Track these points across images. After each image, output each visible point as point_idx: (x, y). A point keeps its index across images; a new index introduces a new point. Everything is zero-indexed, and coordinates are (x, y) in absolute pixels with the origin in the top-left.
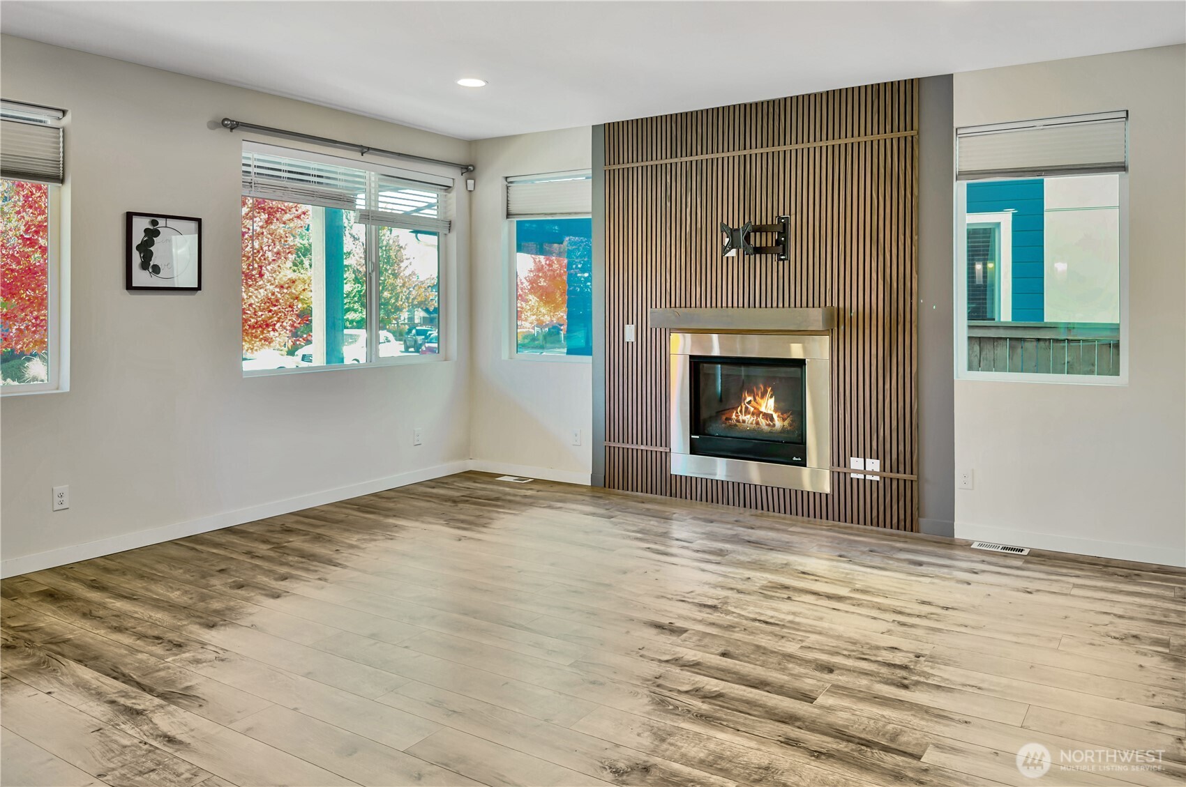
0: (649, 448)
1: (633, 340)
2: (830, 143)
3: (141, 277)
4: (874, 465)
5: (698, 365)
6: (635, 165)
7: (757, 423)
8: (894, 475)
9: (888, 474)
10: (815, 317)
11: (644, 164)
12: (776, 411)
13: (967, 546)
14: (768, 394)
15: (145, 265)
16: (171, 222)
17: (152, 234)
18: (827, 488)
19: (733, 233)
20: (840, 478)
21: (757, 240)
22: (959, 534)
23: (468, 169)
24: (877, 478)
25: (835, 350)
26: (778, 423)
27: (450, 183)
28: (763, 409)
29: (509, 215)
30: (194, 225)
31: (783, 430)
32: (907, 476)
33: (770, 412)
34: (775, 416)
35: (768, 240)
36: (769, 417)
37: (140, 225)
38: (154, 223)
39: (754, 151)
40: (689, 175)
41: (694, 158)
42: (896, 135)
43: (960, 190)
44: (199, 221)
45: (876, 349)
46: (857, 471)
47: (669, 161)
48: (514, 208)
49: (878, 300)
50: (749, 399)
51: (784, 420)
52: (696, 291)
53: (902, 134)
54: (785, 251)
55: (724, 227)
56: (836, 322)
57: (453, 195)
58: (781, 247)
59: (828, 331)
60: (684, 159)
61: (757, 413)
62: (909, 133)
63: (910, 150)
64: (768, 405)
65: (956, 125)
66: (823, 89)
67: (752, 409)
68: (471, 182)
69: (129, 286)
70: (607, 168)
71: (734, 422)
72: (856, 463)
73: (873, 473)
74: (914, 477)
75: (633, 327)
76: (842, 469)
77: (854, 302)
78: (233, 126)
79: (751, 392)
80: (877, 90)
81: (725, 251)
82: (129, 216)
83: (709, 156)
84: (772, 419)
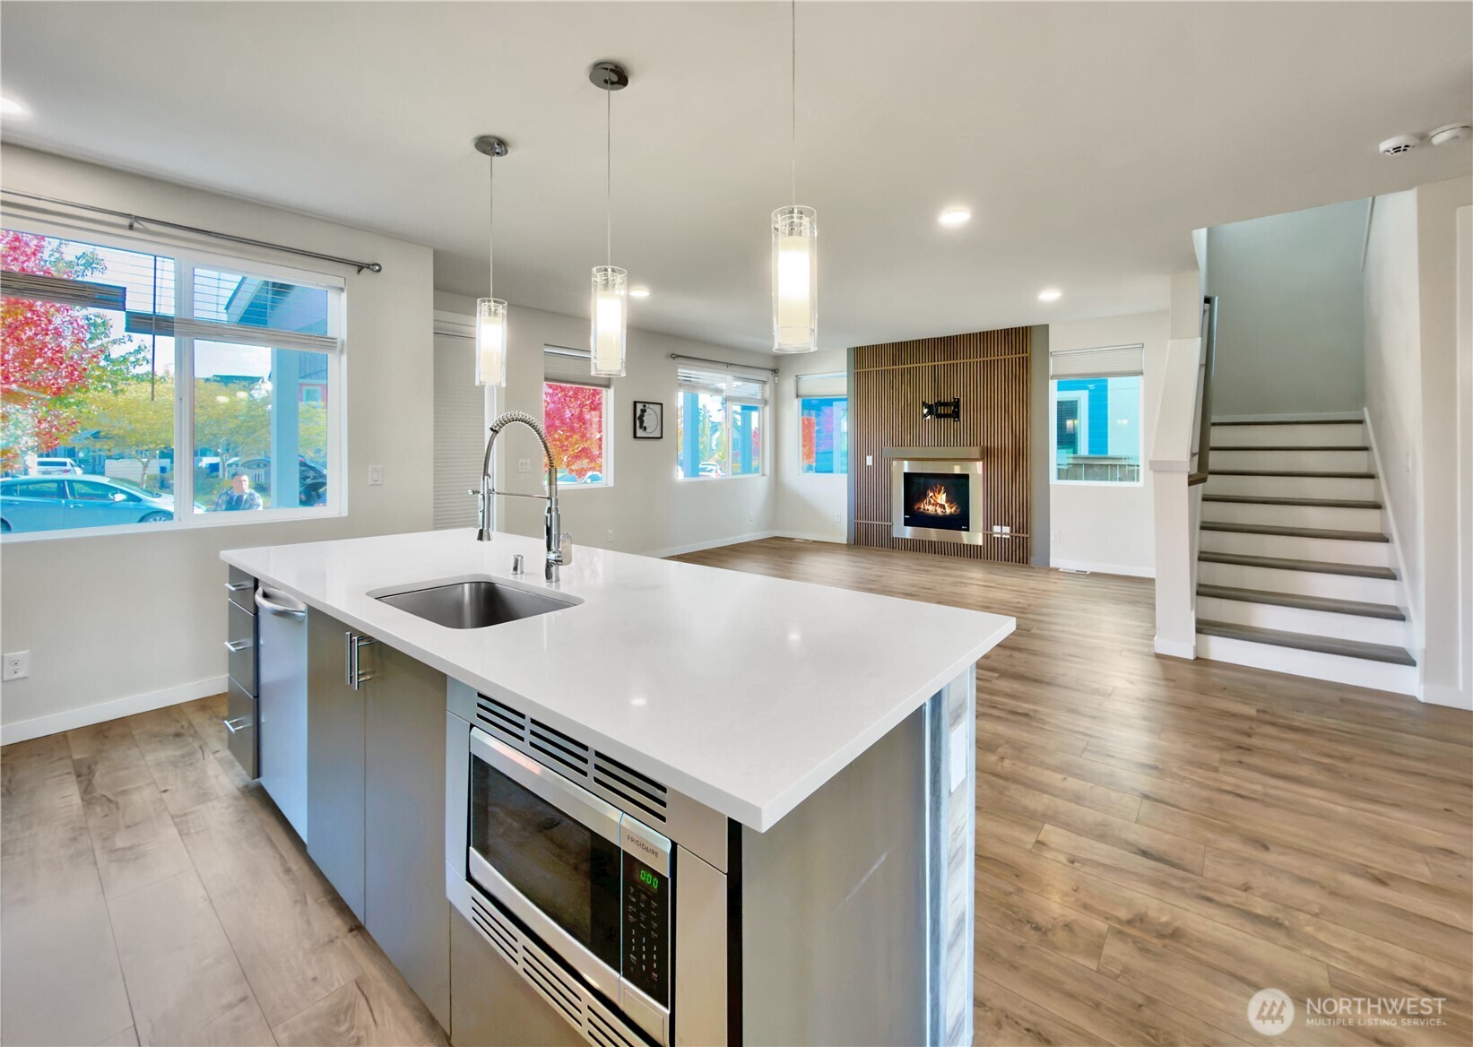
0: (881, 523)
1: (871, 464)
2: (982, 359)
3: (640, 433)
4: (1007, 529)
5: (908, 477)
6: (872, 369)
7: (936, 511)
8: (1017, 535)
9: (1014, 534)
10: (976, 451)
11: (878, 369)
12: (947, 501)
13: (1056, 570)
14: (942, 492)
15: (641, 426)
16: (651, 406)
17: (643, 411)
18: (980, 542)
19: (930, 407)
20: (988, 536)
21: (942, 410)
22: (1052, 565)
23: (775, 371)
24: (1008, 537)
25: (985, 469)
26: (948, 511)
27: (765, 379)
28: (939, 501)
29: (798, 396)
30: (659, 406)
31: (951, 514)
32: (1025, 535)
33: (943, 503)
34: (946, 505)
35: (950, 410)
36: (942, 506)
37: (639, 407)
38: (645, 406)
39: (940, 363)
40: (903, 375)
41: (906, 366)
42: (1018, 356)
43: (1053, 384)
44: (662, 404)
45: (1009, 468)
46: (997, 533)
47: (891, 367)
48: (801, 392)
49: (1009, 443)
50: (931, 494)
51: (951, 508)
52: (907, 438)
53: (1021, 355)
54: (958, 417)
55: (924, 404)
56: (987, 455)
57: (767, 387)
58: (956, 415)
59: (982, 459)
60: (900, 367)
61: (936, 504)
62: (1025, 355)
63: (1025, 364)
64: (942, 498)
65: (1050, 351)
66: (978, 331)
67: (932, 501)
68: (776, 378)
69: (635, 437)
70: (856, 371)
71: (922, 510)
72: (997, 529)
73: (1006, 534)
74: (1028, 536)
75: (871, 457)
76: (989, 532)
77: (996, 443)
78: (675, 356)
79: (932, 490)
80: (1007, 332)
81: (925, 416)
82: (635, 403)
83: (915, 365)
84: (944, 508)
